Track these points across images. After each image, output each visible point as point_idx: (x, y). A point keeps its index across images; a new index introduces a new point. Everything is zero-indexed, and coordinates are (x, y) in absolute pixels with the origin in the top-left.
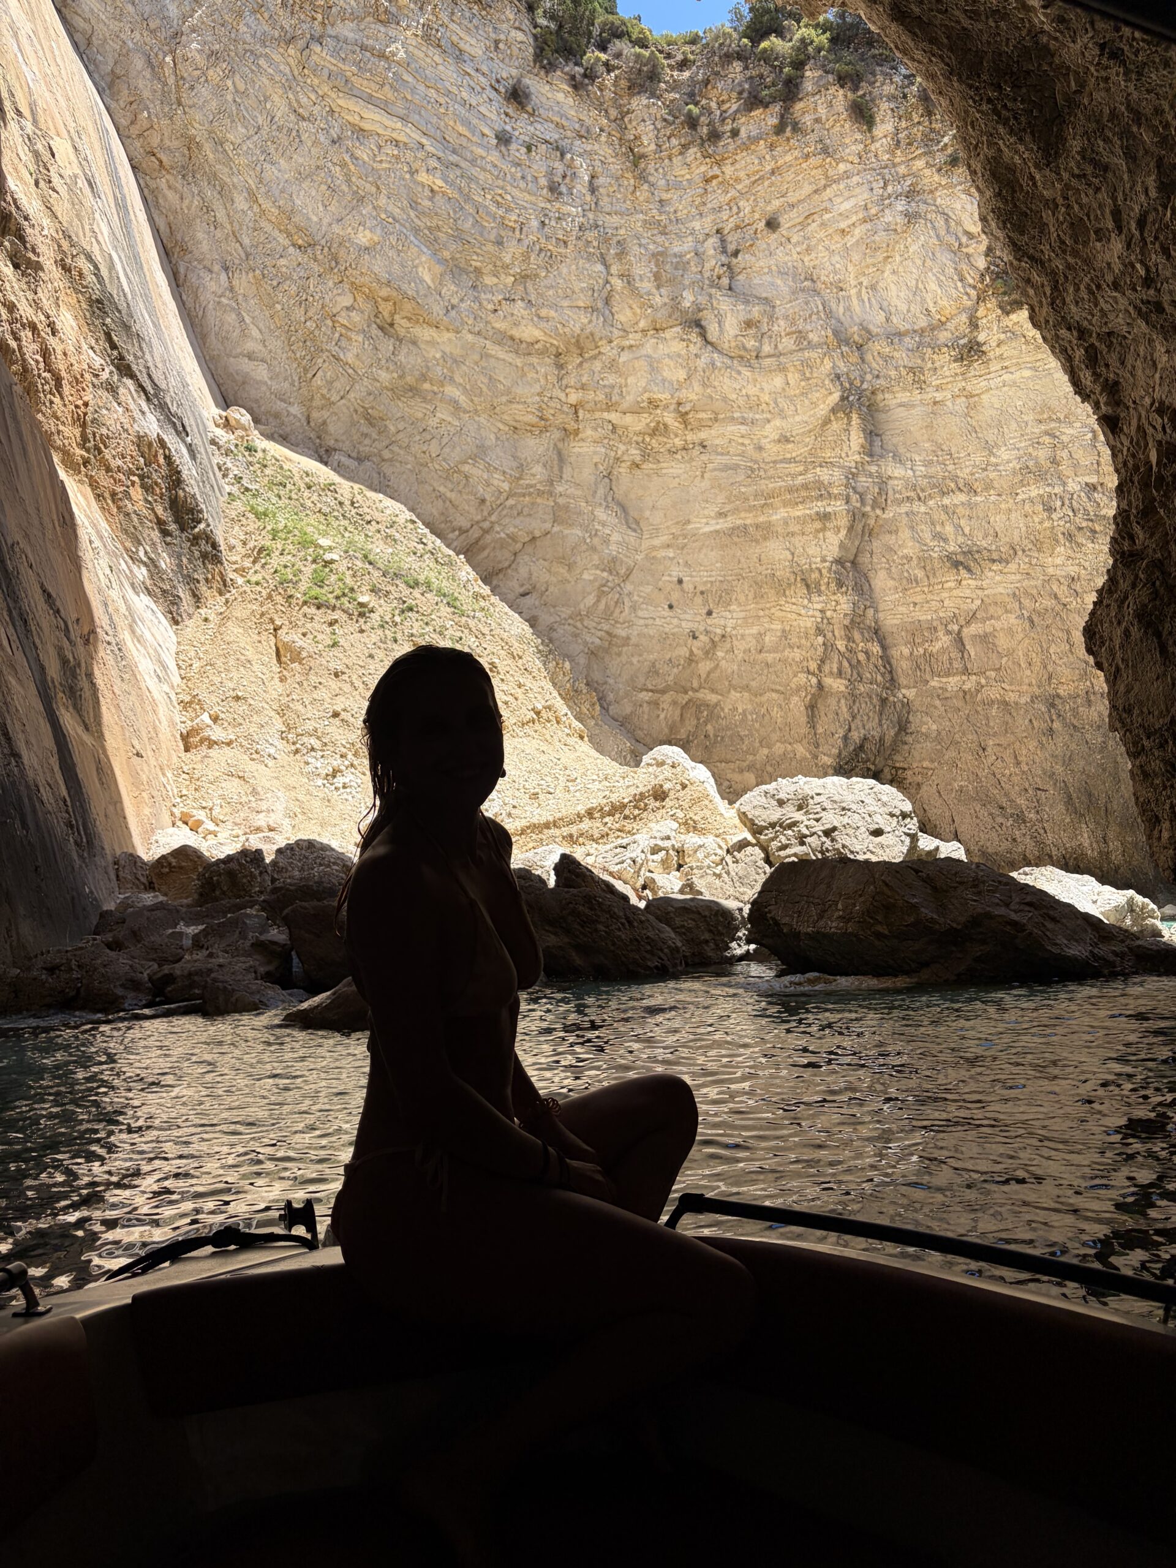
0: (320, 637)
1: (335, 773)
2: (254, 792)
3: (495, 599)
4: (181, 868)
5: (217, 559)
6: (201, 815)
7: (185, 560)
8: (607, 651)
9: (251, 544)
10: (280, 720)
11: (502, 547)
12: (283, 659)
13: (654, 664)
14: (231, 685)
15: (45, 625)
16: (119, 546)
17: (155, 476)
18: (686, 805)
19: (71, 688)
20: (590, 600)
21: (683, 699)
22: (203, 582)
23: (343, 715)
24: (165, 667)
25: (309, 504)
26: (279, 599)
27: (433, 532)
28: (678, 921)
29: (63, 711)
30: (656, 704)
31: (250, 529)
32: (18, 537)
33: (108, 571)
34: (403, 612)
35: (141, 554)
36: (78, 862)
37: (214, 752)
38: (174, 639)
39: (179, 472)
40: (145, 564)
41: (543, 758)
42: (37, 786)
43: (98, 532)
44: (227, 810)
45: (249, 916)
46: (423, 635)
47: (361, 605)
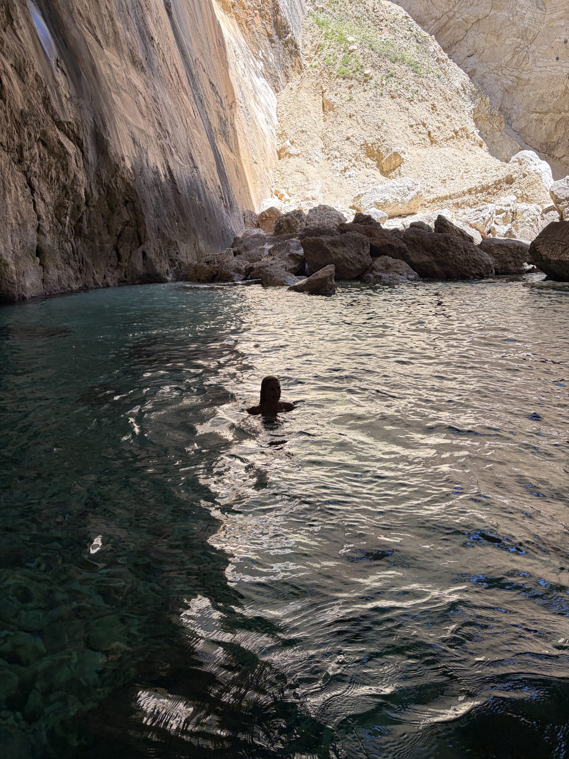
0: (344, 95)
1: (346, 169)
2: (308, 180)
3: (450, 61)
4: (270, 217)
5: (297, 54)
6: (283, 191)
7: (281, 56)
8: (515, 89)
9: (314, 44)
10: (322, 142)
11: (459, 27)
12: (326, 109)
13: (542, 96)
14: (300, 125)
15: (211, 100)
16: (250, 51)
17: (266, 9)
18: (524, 186)
19: (224, 131)
20: (508, 57)
21: (558, 117)
22: (290, 68)
23: (352, 139)
24: (270, 116)
25: (350, 12)
26: (325, 75)
27: (417, 22)
28: (496, 251)
29: (220, 143)
30: (541, 121)
31: (315, 33)
32: (198, 55)
33: (243, 67)
34: (387, 77)
35: (260, 54)
36: (225, 215)
37: (291, 160)
38: (276, 101)
39: (278, 5)
40: (262, 61)
41: (456, 159)
42: (206, 181)
43: (239, 45)
44: (295, 189)
45: (292, 242)
46: (397, 90)
47: (366, 75)
